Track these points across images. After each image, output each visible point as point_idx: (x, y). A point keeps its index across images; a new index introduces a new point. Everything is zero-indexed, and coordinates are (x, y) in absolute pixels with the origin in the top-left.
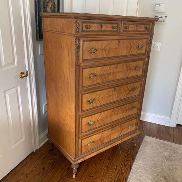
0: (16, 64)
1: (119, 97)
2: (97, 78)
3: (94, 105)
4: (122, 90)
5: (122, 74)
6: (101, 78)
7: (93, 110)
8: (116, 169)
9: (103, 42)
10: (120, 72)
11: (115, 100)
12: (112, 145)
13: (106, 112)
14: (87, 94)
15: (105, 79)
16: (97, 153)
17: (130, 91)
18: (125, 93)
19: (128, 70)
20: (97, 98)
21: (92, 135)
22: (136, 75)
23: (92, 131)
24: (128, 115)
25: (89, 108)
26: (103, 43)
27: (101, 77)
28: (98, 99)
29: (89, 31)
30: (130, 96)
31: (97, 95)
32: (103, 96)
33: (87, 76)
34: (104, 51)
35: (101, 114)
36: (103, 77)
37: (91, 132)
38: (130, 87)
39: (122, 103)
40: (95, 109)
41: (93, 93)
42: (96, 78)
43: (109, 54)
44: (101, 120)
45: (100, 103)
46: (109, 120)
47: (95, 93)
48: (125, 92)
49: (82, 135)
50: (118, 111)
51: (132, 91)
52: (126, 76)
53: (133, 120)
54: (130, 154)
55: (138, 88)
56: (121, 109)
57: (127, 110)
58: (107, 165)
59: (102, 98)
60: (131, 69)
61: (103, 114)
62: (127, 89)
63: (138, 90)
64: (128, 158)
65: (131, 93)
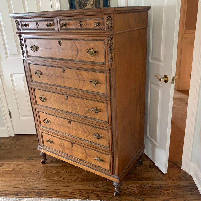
1: (75, 111)
3: (47, 104)
4: (77, 104)
5: (72, 82)
6: (47, 78)
8: (63, 187)
10: (70, 79)
11: (70, 110)
12: (73, 162)
15: (53, 81)
17: (90, 110)
18: (82, 108)
19: (80, 80)
20: (48, 98)
21: (50, 134)
22: (94, 90)
24: (93, 140)
28: (49, 100)
30: (91, 117)
31: (48, 95)
32: (54, 99)
35: (56, 118)
36: (50, 78)
37: (49, 131)
38: (89, 105)
39: (79, 119)
40: (48, 109)
44: (58, 124)
45: (52, 105)
46: (67, 131)
49: (41, 127)
50: (77, 127)
51: (93, 112)
52: (78, 86)
53: (103, 154)
54: (95, 194)
55: (103, 112)
56: (80, 126)
57: (89, 133)
58: (66, 179)
59: (54, 101)
60: (85, 80)
61: (58, 119)
62: (84, 105)
63: (103, 114)
64: (86, 193)
65: (92, 113)
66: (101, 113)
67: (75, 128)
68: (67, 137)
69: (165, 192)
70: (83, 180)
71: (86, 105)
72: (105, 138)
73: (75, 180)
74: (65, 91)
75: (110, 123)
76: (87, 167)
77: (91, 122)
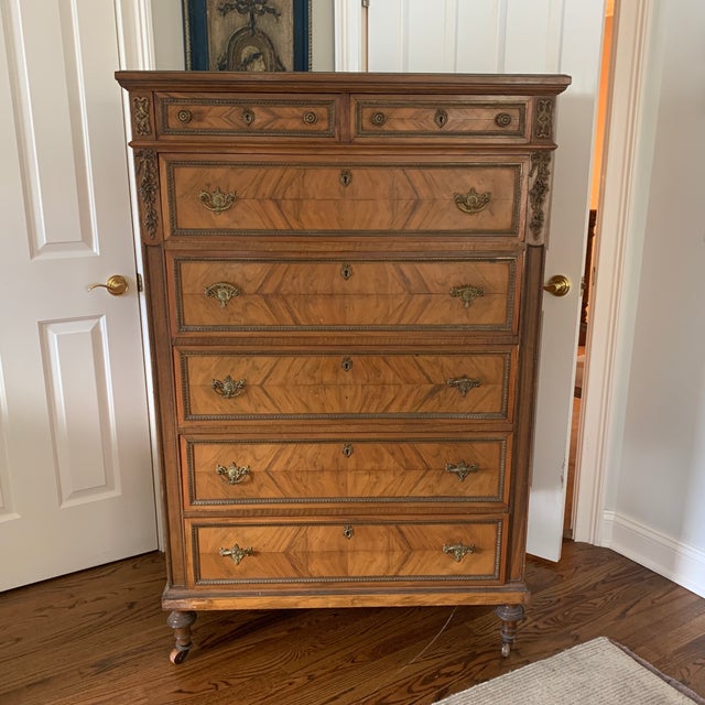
0: (96, 249)
1: (375, 403)
2: (247, 304)
3: (245, 405)
4: (390, 376)
5: (377, 306)
6: (265, 305)
7: (241, 422)
8: (335, 698)
9: (263, 171)
10: (369, 295)
11: (352, 407)
12: (350, 597)
13: (310, 449)
14: (206, 358)
15: (291, 313)
16: (270, 604)
17: (439, 387)
18: (406, 389)
19: (411, 294)
20: (255, 379)
21: (241, 521)
22: (465, 320)
23: (244, 507)
24: (439, 491)
25: (219, 411)
26: (265, 175)
27: (266, 302)
28: (261, 386)
29: (193, 132)
30: (443, 410)
31: (255, 368)
32: (286, 379)
33: (198, 291)
34: (271, 206)
35: (281, 450)
36: (280, 305)
37: (238, 511)
38: (437, 370)
39: (394, 428)
40: (249, 423)
41: (236, 359)
42: (240, 301)
43: (298, 219)
44: (287, 473)
45: (273, 403)
46: (328, 486)
47: (244, 359)
48: (410, 387)
49: (195, 508)
50: (375, 460)
51: (452, 391)
52: (402, 316)
53: (474, 526)
54: (448, 675)
55: (488, 383)
56: (393, 454)
57: (429, 469)
58: (318, 673)
59: (282, 386)
60: (432, 290)
61: (294, 452)
62: (415, 375)
63: (489, 391)
64: (423, 684)
65: (445, 398)
66: (482, 388)
67: (368, 466)
68: (328, 509)
69: (599, 601)
70: (374, 656)
71: (424, 374)
72: (486, 470)
73: (350, 664)
74: (345, 342)
75: (510, 415)
76: (407, 595)
77: (440, 429)
